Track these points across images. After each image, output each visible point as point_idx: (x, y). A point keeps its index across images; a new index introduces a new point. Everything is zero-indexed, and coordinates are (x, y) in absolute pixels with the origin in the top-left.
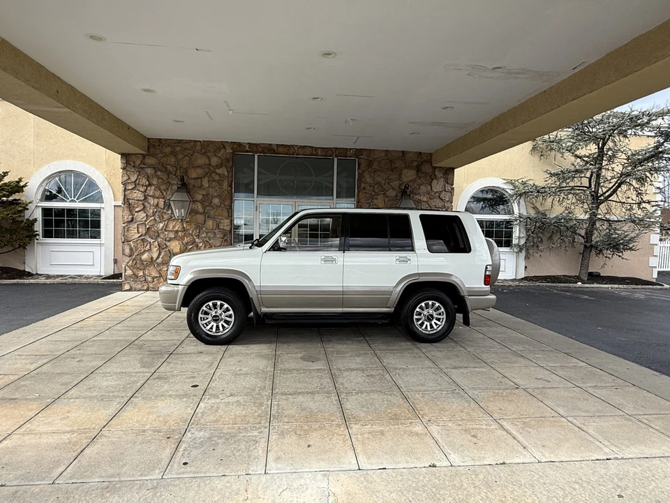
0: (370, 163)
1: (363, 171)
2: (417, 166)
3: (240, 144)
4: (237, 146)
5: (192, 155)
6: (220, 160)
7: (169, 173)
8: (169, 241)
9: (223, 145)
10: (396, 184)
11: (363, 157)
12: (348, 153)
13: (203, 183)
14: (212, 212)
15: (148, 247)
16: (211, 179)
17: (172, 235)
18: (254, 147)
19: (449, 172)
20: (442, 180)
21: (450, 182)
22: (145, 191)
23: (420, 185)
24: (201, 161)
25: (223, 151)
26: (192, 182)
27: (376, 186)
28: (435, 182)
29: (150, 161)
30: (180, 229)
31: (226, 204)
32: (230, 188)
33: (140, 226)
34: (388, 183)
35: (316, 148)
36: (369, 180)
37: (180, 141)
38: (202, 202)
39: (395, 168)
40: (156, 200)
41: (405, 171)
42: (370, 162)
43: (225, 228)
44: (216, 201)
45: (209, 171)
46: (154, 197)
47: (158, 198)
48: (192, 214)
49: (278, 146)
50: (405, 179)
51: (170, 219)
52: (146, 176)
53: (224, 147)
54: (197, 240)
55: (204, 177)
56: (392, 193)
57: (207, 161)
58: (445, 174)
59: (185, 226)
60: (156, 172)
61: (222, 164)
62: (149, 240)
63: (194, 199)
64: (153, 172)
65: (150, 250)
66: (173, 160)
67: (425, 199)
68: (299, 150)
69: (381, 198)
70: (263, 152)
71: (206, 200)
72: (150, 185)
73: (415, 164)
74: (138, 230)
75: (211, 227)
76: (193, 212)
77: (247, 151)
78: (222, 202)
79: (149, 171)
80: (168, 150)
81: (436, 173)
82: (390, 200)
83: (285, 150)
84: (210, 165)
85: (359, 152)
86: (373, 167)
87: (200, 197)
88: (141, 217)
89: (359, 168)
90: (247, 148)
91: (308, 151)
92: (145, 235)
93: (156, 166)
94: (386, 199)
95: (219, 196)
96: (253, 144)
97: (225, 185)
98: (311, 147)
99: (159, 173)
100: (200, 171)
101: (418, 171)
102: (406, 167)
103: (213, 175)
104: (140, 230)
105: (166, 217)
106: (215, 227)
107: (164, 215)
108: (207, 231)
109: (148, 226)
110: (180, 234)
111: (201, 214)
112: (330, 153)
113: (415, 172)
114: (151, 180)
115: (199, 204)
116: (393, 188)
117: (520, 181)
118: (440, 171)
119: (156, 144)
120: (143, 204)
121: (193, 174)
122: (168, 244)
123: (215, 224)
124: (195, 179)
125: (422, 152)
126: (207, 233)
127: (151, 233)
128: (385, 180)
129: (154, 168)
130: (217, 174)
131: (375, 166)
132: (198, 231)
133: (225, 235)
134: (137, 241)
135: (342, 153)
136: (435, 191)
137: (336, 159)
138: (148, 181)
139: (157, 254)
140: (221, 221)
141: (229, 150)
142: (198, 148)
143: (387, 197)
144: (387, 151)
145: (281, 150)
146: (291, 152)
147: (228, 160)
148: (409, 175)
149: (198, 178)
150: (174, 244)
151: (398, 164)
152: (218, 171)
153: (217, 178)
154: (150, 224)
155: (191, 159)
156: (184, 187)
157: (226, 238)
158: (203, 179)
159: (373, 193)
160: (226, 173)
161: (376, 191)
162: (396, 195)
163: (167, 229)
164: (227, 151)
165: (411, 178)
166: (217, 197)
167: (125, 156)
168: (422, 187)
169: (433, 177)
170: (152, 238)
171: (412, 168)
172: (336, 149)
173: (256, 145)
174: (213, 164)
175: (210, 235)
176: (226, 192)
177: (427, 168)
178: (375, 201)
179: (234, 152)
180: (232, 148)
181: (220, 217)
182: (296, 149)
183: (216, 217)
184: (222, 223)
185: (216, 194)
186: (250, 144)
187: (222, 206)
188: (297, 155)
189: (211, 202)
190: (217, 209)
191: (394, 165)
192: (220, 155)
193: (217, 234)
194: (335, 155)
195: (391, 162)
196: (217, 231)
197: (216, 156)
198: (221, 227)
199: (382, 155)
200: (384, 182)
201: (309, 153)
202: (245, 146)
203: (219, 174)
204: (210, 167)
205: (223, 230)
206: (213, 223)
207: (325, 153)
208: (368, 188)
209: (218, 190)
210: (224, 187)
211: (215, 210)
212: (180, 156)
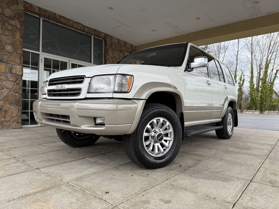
1: (108, 49)
2: (130, 52)
3: (31, 5)
4: (28, 7)
6: (13, 13)
11: (108, 39)
12: (101, 35)
14: (6, 57)
16: (3, 27)
18: (42, 12)
25: (15, 6)
27: (114, 59)
31: (19, 52)
32: (22, 40)
34: (119, 58)
35: (84, 26)
36: (111, 54)
42: (111, 43)
43: (18, 73)
44: (9, 48)
45: (3, 20)
49: (61, 17)
53: (17, 3)
61: (15, 17)
68: (74, 24)
70: (49, 18)
73: (130, 50)
75: (3, 71)
77: (36, 14)
78: (15, 49)
83: (65, 21)
84: (3, 14)
85: (106, 35)
89: (106, 45)
90: (37, 11)
95: (13, 44)
96: (42, 9)
98: (81, 24)
102: (126, 51)
103: (6, 24)
106: (7, 71)
112: (92, 32)
123: (8, 69)
125: (132, 44)
130: (10, 24)
131: (113, 47)
133: (17, 80)
135: (97, 33)
137: (92, 37)
140: (14, 66)
141: (21, 7)
144: (118, 40)
145: (62, 20)
146: (68, 24)
147: (20, 15)
151: (123, 48)
152: (10, 21)
153: (10, 28)
157: (17, 82)
160: (19, 26)
161: (114, 61)
164: (19, 8)
166: (10, 44)
172: (95, 30)
173: (45, 11)
174: (6, 15)
175: (2, 77)
176: (19, 42)
179: (25, 9)
180: (24, 7)
181: (13, 63)
182: (72, 23)
183: (9, 62)
184: (15, 68)
185: (8, 42)
186: (39, 8)
187: (15, 53)
188: (72, 27)
189: (4, 48)
190: (10, 55)
191: (121, 49)
192: (13, 8)
193: (9, 77)
194: (93, 34)
195: (121, 46)
196: (9, 75)
197: (9, 8)
198: (14, 71)
199: (117, 41)
200: (117, 57)
201: (79, 28)
202: (35, 8)
203: (12, 25)
204: (3, 16)
205: (15, 74)
206: (6, 67)
207: (89, 31)
208: (110, 59)
209: (10, 38)
210: (17, 37)
211: (7, 56)
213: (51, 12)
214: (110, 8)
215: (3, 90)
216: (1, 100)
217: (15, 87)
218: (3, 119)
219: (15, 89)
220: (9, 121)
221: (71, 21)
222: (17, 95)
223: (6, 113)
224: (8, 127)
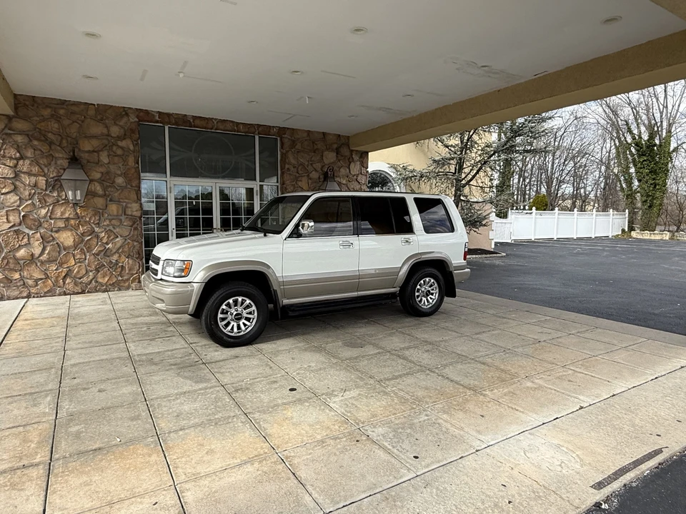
0: (293, 144)
1: (287, 152)
2: (337, 149)
3: (147, 112)
4: (144, 115)
5: (83, 122)
6: (122, 130)
7: (51, 144)
8: (56, 232)
9: (123, 112)
10: (318, 166)
11: (286, 136)
12: (272, 131)
13: (101, 158)
14: (116, 194)
15: (26, 240)
16: (112, 153)
17: (61, 224)
18: (165, 117)
19: (364, 155)
20: (358, 163)
21: (365, 165)
22: (16, 166)
23: (340, 168)
24: (97, 129)
25: (125, 119)
26: (86, 156)
27: (300, 168)
28: (352, 165)
29: (19, 125)
30: (71, 216)
31: (134, 185)
32: (137, 165)
33: (11, 213)
34: (311, 164)
35: (238, 124)
36: (293, 161)
37: (63, 103)
38: (101, 181)
39: (317, 149)
40: (33, 179)
41: (326, 153)
42: (294, 141)
43: (135, 213)
44: (120, 180)
45: (109, 144)
46: (29, 174)
47: (35, 175)
48: (90, 197)
49: (195, 118)
50: (326, 161)
51: (56, 203)
52: (15, 146)
53: (127, 114)
54: (97, 229)
55: (102, 150)
56: (314, 175)
57: (105, 131)
58: (361, 157)
59: (78, 211)
60: (31, 141)
61: (125, 135)
62: (27, 231)
63: (91, 178)
64: (26, 140)
65: (28, 244)
66: (56, 125)
67: (344, 182)
68: (219, 124)
69: (305, 179)
70: (176, 124)
71: (107, 179)
72: (22, 158)
73: (335, 146)
74: (7, 219)
75: (115, 213)
76: (90, 194)
77: (157, 122)
78: (129, 181)
79: (19, 139)
80: (47, 112)
81: (353, 156)
82: (312, 183)
83: (203, 123)
84: (109, 135)
85: (282, 131)
86: (297, 147)
87: (98, 176)
88: (12, 201)
89: (282, 147)
90: (157, 118)
91: (229, 126)
92: (20, 224)
93: (31, 133)
94: (310, 181)
95: (125, 175)
96: (163, 113)
97: (131, 161)
98: (232, 122)
99: (36, 143)
100: (95, 143)
101: (337, 154)
102: (327, 149)
103: (114, 148)
104: (11, 218)
105: (50, 200)
106: (120, 212)
107: (46, 198)
108: (110, 217)
109: (23, 214)
110: (72, 222)
111: (100, 196)
112: (253, 130)
113: (335, 154)
114: (23, 151)
115: (97, 184)
116: (316, 170)
117: (401, 166)
118: (356, 154)
119: (27, 103)
120: (13, 184)
121: (87, 146)
122: (56, 235)
123: (121, 209)
124: (89, 152)
125: (341, 134)
126: (110, 220)
127: (29, 222)
128: (308, 161)
129: (28, 135)
130: (119, 147)
131: (298, 146)
132: (97, 218)
133: (134, 223)
134: (7, 233)
135: (264, 130)
136: (353, 174)
137: (257, 138)
138: (19, 152)
139: (41, 249)
140: (129, 205)
141: (133, 119)
142: (91, 112)
143: (310, 179)
144: (309, 132)
145: (197, 122)
146: (210, 126)
147: (132, 131)
148: (330, 157)
149: (94, 151)
150: (64, 235)
151: (320, 146)
152: (120, 143)
153: (119, 152)
154: (26, 210)
155: (81, 126)
156: (74, 161)
157: (135, 225)
158: (101, 153)
159: (298, 175)
160: (132, 147)
161: (300, 172)
162: (319, 178)
163: (53, 217)
164: (131, 120)
165: (332, 161)
166: (121, 175)
168: (342, 170)
169: (350, 160)
170: (31, 229)
171: (332, 151)
172: (259, 125)
173: (169, 115)
174: (113, 135)
175: (114, 222)
176: (132, 170)
177: (345, 151)
178: (300, 183)
179: (140, 121)
180: (137, 117)
181: (126, 201)
182: (215, 123)
183: (121, 200)
184: (130, 208)
185: (119, 172)
186: (160, 114)
187: (129, 186)
188: (216, 129)
189: (114, 182)
190: (122, 190)
191: (316, 147)
192: (121, 123)
193: (123, 220)
194: (257, 133)
195: (313, 143)
196: (123, 218)
197: (117, 125)
198: (129, 212)
199: (305, 135)
200: (307, 163)
201: (229, 128)
202: (153, 115)
203: (122, 148)
204: (109, 138)
205: (131, 215)
206: (118, 207)
207: (247, 130)
208: (292, 169)
209: (122, 167)
210: (130, 164)
211: (119, 192)
212: (66, 122)
213: (179, 114)
215: (117, 240)
216: (115, 253)
217: (132, 233)
218: (120, 278)
219: (133, 236)
220: (128, 280)
221: (213, 121)
222: (135, 244)
223: (122, 270)
224: (128, 288)
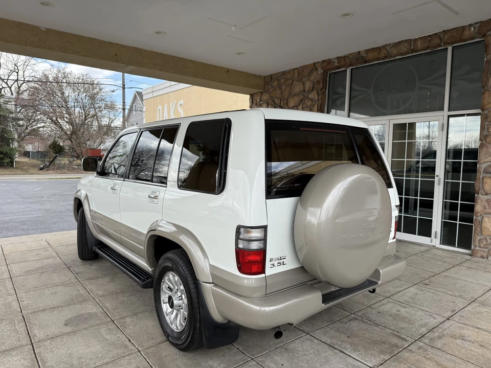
3: (329, 62)
4: (327, 64)
5: (292, 85)
6: (312, 84)
12: (466, 33)
16: (304, 105)
18: (342, 61)
24: (298, 88)
25: (315, 73)
29: (265, 97)
37: (284, 73)
45: (304, 98)
49: (367, 51)
53: (316, 68)
55: (299, 104)
57: (302, 88)
61: (313, 87)
66: (279, 92)
70: (351, 64)
77: (338, 68)
80: (276, 84)
83: (375, 54)
84: (304, 91)
85: (487, 26)
90: (336, 64)
91: (404, 48)
93: (268, 101)
96: (342, 57)
98: (407, 41)
100: (296, 99)
103: (307, 101)
112: (436, 41)
119: (269, 80)
121: (292, 103)
124: (293, 107)
129: (268, 103)
130: (310, 99)
135: (455, 36)
141: (320, 71)
142: (296, 75)
145: (370, 56)
146: (383, 55)
147: (319, 82)
152: (310, 96)
153: (309, 103)
155: (291, 88)
160: (316, 97)
164: (319, 73)
167: (252, 96)
173: (345, 57)
174: (306, 90)
179: (324, 71)
180: (323, 68)
182: (389, 49)
186: (338, 58)
192: (312, 79)
197: (309, 80)
201: (404, 50)
202: (334, 62)
203: (311, 100)
204: (304, 93)
207: (427, 44)
212: (284, 87)
213: (353, 53)
214: (346, 15)
221: (387, 48)
